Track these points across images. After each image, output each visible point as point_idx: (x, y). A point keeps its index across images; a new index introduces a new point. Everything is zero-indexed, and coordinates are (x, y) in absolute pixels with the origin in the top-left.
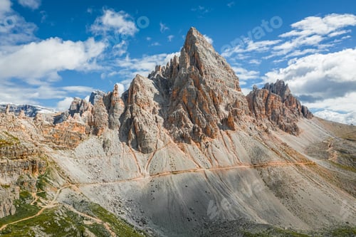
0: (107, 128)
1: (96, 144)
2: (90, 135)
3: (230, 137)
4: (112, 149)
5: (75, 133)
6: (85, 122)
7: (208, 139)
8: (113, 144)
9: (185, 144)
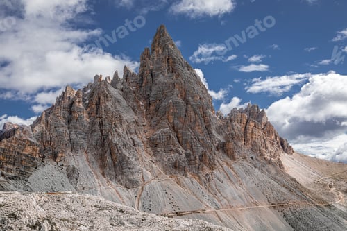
0: (69, 151)
1: (56, 173)
2: (45, 160)
3: (232, 168)
4: (83, 181)
5: (26, 156)
6: (38, 140)
7: (207, 170)
8: (82, 174)
9: (180, 177)
